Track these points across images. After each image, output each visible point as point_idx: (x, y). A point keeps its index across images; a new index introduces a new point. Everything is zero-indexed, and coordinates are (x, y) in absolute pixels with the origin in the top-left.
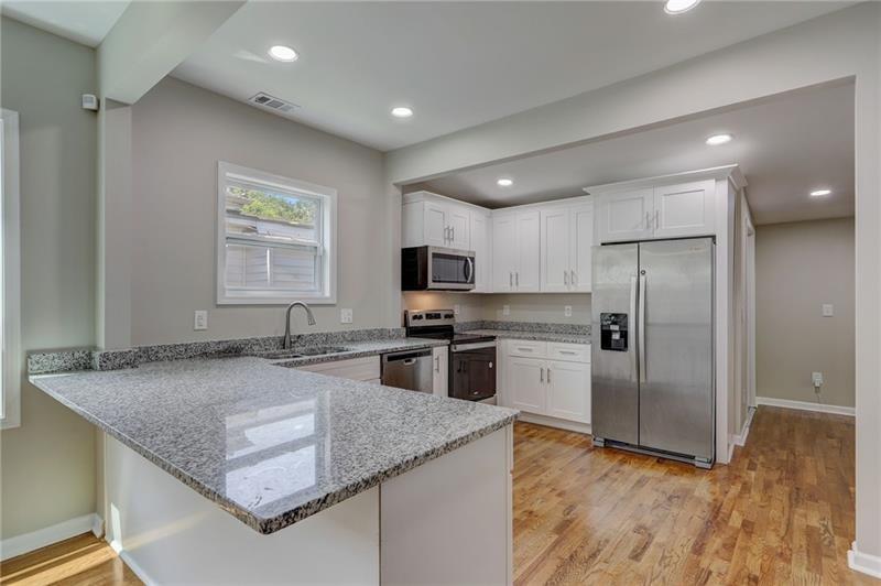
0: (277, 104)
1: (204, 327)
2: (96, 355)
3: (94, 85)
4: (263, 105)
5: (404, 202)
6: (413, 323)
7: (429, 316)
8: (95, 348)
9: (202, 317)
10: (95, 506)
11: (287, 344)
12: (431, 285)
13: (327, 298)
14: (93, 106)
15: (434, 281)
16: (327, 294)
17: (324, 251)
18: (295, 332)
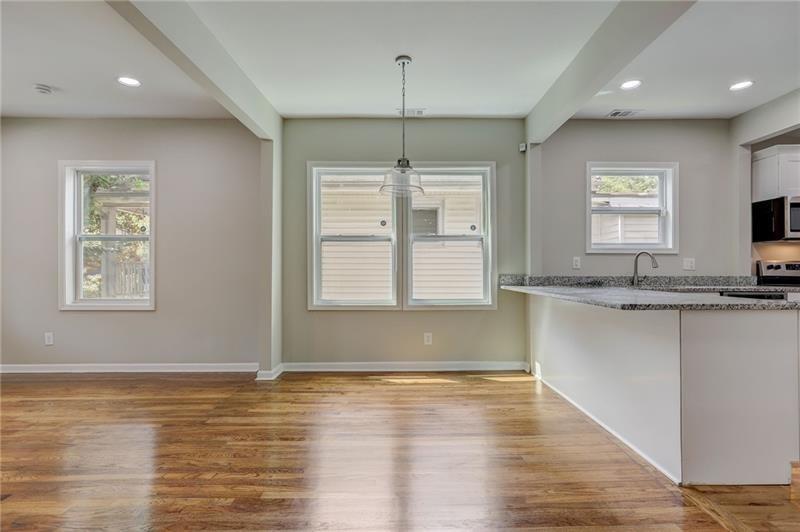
0: (627, 113)
1: (579, 266)
2: (527, 278)
3: (524, 138)
4: (617, 117)
5: (754, 160)
6: (766, 273)
7: (789, 267)
8: (525, 275)
9: (577, 260)
10: (526, 358)
11: (636, 282)
12: (789, 234)
13: (670, 249)
14: (524, 149)
15: (792, 231)
16: (670, 246)
17: (667, 213)
18: (641, 273)
